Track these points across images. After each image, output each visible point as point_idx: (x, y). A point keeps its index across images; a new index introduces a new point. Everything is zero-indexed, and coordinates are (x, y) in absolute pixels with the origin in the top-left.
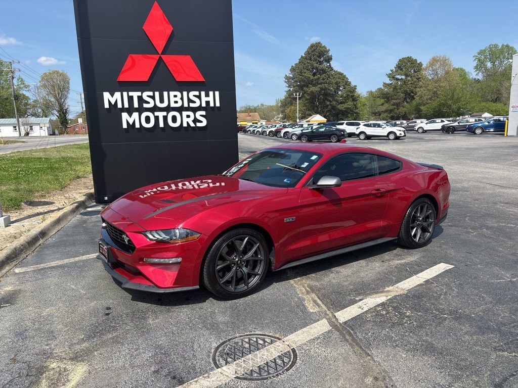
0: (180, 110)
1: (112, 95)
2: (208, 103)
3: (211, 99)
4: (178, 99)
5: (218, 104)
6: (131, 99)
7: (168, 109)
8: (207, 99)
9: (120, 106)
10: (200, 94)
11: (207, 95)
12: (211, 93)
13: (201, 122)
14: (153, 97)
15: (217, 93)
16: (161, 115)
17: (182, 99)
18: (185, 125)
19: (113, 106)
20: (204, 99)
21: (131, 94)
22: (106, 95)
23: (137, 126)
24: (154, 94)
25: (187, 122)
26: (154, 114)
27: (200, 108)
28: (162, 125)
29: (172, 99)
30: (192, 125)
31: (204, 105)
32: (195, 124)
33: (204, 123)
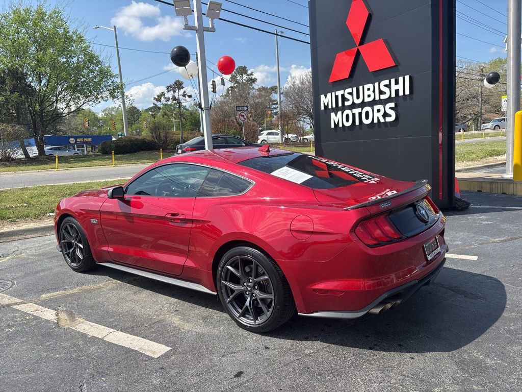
0: (372, 103)
1: (326, 97)
2: (397, 91)
3: (400, 87)
4: (371, 92)
5: (407, 92)
7: (363, 105)
8: (397, 87)
9: (330, 106)
10: (390, 82)
11: (397, 83)
12: (401, 79)
13: (390, 116)
14: (351, 94)
15: (407, 78)
16: (357, 111)
17: (374, 91)
18: (376, 121)
19: (326, 107)
20: (394, 87)
21: (337, 93)
22: (323, 97)
23: (341, 125)
24: (352, 90)
25: (378, 118)
26: (352, 112)
27: (390, 100)
28: (357, 123)
29: (366, 93)
30: (382, 120)
31: (393, 95)
32: (385, 119)
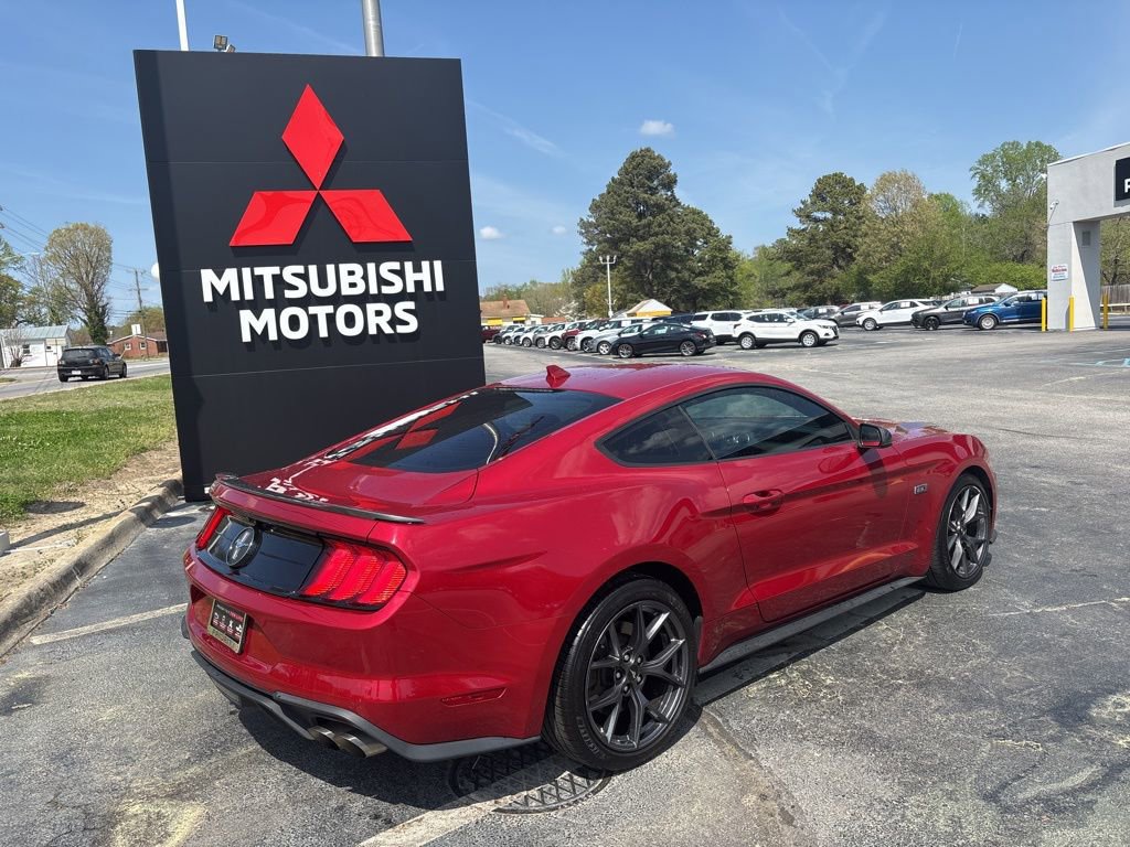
0: (362, 300)
1: (220, 275)
2: (419, 284)
3: (425, 276)
4: (357, 278)
5: (440, 287)
6: (258, 282)
7: (337, 300)
8: (418, 277)
9: (235, 296)
10: (402, 266)
11: (417, 269)
12: (425, 265)
13: (406, 323)
14: (305, 277)
15: (438, 265)
16: (321, 312)
17: (365, 278)
18: (372, 331)
19: (222, 298)
20: (411, 277)
21: (258, 271)
22: (208, 276)
23: (273, 336)
24: (306, 270)
25: (378, 326)
26: (307, 311)
27: (403, 296)
28: (323, 332)
29: (345, 280)
30: (388, 330)
31: (411, 289)
32: (394, 328)
33: (413, 325)
